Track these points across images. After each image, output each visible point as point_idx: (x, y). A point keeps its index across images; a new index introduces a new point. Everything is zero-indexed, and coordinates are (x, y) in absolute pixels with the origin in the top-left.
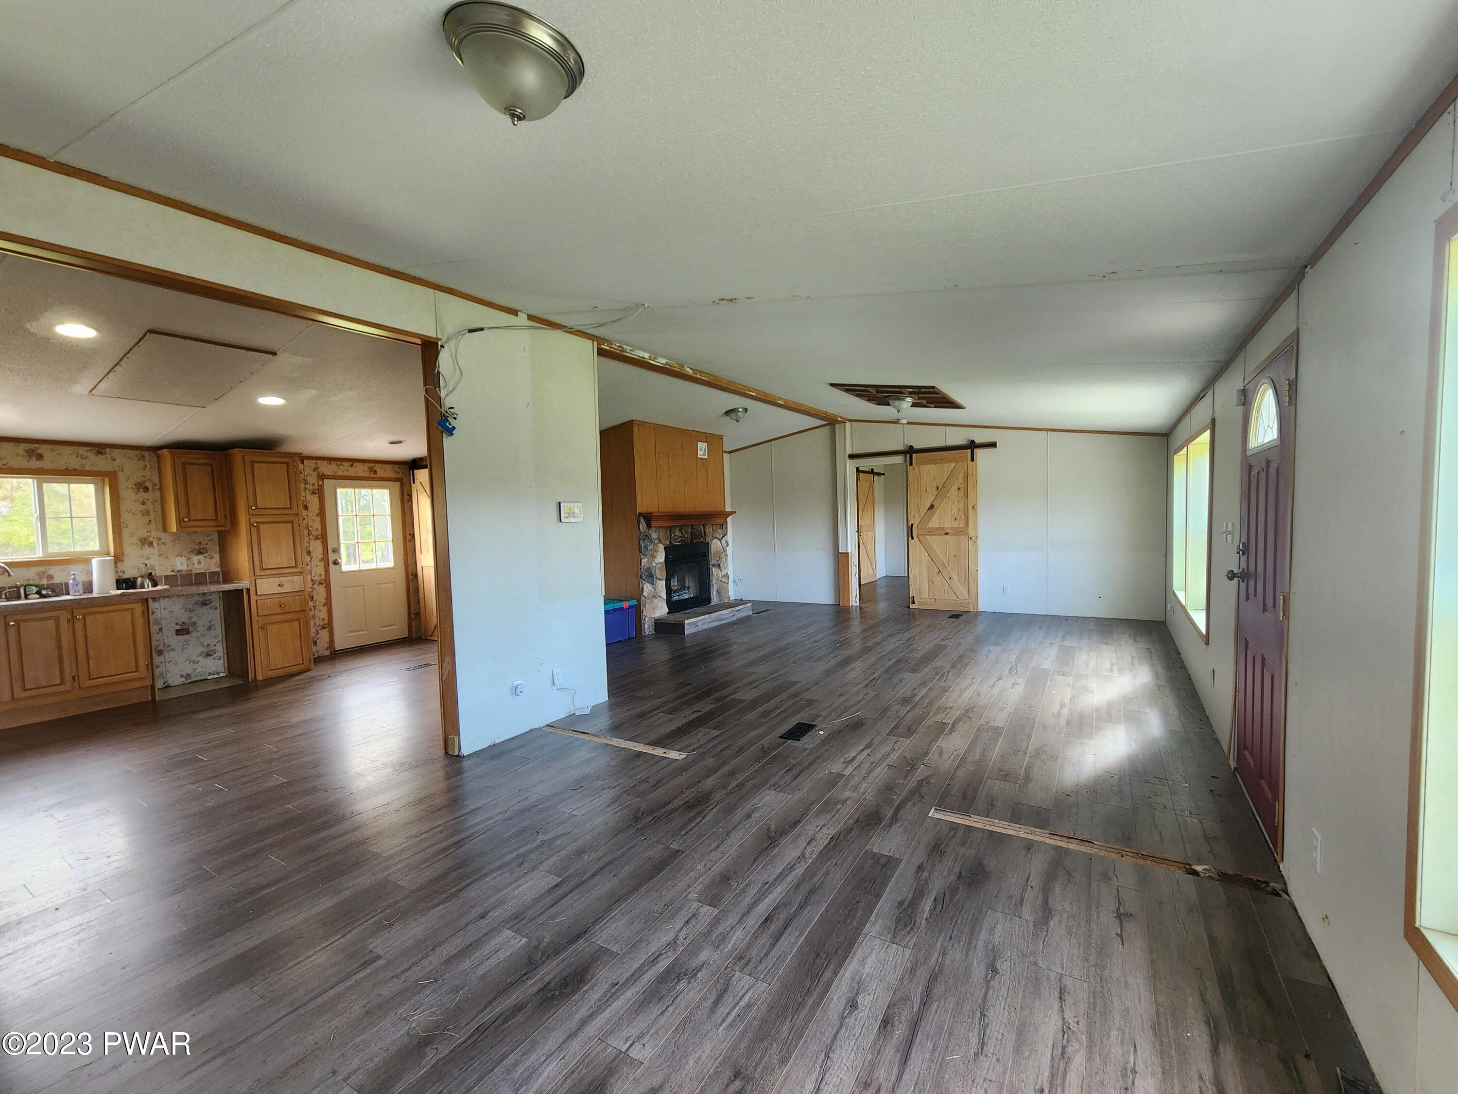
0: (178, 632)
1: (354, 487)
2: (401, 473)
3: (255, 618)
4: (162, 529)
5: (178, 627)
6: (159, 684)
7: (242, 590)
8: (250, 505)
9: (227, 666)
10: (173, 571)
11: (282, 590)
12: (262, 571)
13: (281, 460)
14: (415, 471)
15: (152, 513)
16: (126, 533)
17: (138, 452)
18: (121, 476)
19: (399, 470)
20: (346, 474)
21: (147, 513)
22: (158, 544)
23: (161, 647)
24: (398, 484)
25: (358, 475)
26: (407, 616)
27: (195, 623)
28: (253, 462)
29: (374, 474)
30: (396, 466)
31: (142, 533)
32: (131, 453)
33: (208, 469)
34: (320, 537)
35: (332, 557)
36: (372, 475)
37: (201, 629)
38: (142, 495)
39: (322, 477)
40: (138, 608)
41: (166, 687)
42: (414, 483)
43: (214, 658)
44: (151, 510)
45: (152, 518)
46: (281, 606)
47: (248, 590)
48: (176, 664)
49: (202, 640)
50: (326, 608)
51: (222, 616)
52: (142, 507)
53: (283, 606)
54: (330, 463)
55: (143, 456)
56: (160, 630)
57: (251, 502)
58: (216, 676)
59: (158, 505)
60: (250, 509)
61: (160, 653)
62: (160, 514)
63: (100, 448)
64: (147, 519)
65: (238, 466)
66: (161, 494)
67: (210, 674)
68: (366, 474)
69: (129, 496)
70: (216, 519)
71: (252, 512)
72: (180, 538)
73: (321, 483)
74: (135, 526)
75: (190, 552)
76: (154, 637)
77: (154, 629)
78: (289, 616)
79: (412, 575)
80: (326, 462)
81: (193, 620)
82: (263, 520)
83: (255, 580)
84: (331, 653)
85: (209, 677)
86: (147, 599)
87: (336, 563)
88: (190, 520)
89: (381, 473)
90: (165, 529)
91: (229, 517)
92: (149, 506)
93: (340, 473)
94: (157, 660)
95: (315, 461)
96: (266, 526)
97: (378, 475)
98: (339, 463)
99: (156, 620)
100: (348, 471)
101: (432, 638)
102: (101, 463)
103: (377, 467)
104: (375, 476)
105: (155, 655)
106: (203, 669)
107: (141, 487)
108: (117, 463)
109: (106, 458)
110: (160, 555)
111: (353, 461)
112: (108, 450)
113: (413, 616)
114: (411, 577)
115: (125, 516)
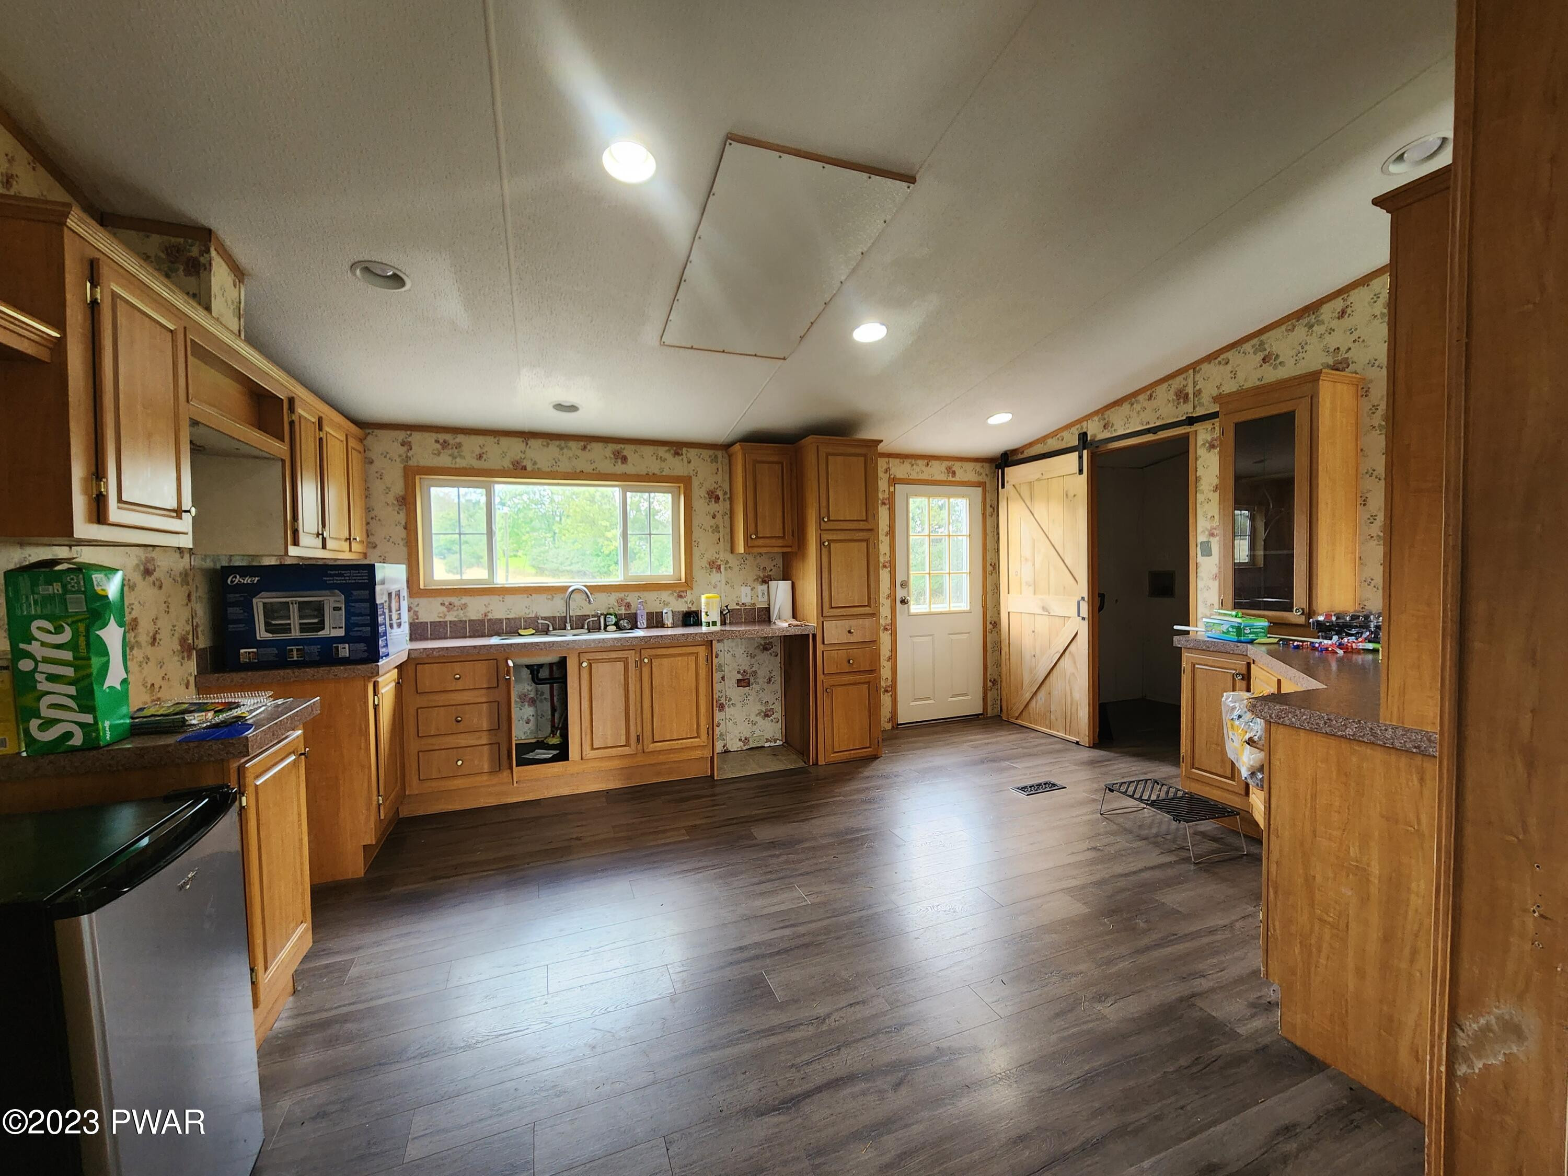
0: (740, 683)
1: (929, 496)
2: (984, 474)
3: (820, 677)
4: (729, 550)
5: (740, 677)
6: (719, 748)
7: (808, 635)
8: (822, 515)
9: (784, 734)
10: (737, 604)
11: (852, 639)
12: (832, 610)
13: (858, 451)
14: (1006, 469)
15: (721, 529)
16: (696, 552)
17: (711, 452)
18: (695, 483)
19: (981, 471)
20: (922, 477)
21: (716, 529)
22: (726, 568)
23: (723, 700)
24: (980, 489)
25: (933, 478)
26: (982, 685)
27: (755, 672)
28: (828, 455)
29: (952, 477)
30: (979, 465)
31: (710, 555)
32: (706, 453)
33: (777, 467)
34: (888, 565)
35: (900, 593)
36: (950, 478)
37: (761, 681)
38: (714, 507)
39: (893, 481)
40: (702, 651)
41: (725, 752)
42: (1003, 486)
43: (772, 721)
44: (721, 526)
45: (721, 535)
46: (849, 662)
47: (814, 636)
48: (735, 724)
49: (762, 694)
50: (890, 663)
51: (783, 666)
52: (713, 522)
53: (851, 662)
54: (904, 462)
55: (716, 457)
56: (723, 678)
57: (824, 511)
58: (772, 744)
59: (727, 517)
60: (822, 522)
61: (722, 707)
62: (728, 530)
63: (677, 447)
64: (717, 535)
65: (811, 458)
66: (730, 504)
67: (768, 741)
68: (943, 477)
69: (701, 506)
70: (784, 537)
71: (824, 526)
72: (746, 562)
73: (892, 489)
74: (708, 547)
75: (754, 580)
76: (717, 687)
77: (717, 676)
78: (858, 677)
79: (991, 623)
80: (898, 460)
81: (754, 669)
82: (835, 537)
83: (823, 622)
84: (893, 727)
85: (767, 745)
86: (712, 641)
87: (904, 602)
88: (757, 537)
89: (960, 476)
90: (732, 551)
91: (796, 534)
92: (719, 520)
93: (914, 476)
94: (719, 716)
95: (887, 459)
96: (838, 545)
97: (957, 478)
98: (913, 462)
99: (720, 666)
100: (923, 472)
101: (1019, 722)
102: (676, 466)
103: (957, 466)
104: (954, 479)
105: (716, 710)
106: (761, 734)
107: (713, 496)
108: (692, 466)
109: (682, 459)
110: (727, 583)
111: (929, 458)
112: (684, 450)
113: (990, 684)
114: (989, 626)
115: (697, 533)
